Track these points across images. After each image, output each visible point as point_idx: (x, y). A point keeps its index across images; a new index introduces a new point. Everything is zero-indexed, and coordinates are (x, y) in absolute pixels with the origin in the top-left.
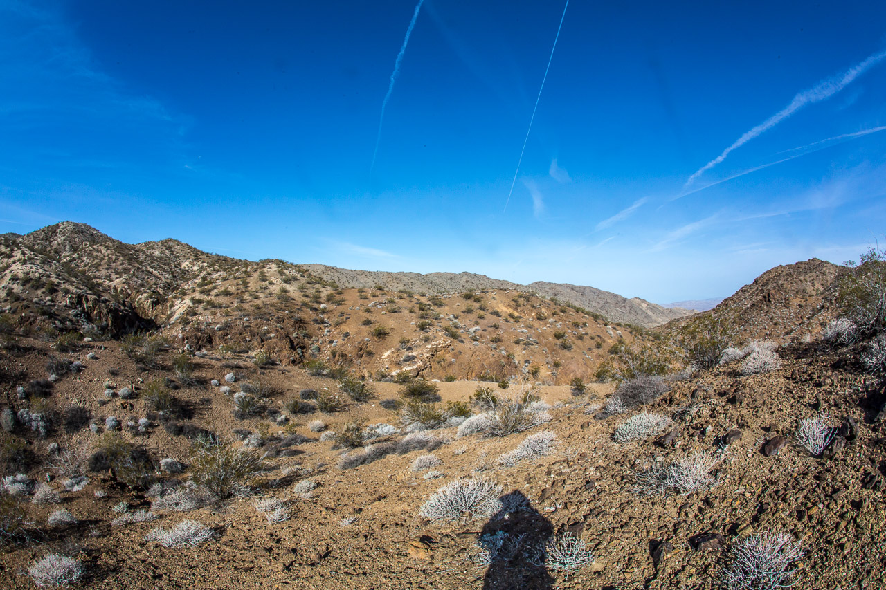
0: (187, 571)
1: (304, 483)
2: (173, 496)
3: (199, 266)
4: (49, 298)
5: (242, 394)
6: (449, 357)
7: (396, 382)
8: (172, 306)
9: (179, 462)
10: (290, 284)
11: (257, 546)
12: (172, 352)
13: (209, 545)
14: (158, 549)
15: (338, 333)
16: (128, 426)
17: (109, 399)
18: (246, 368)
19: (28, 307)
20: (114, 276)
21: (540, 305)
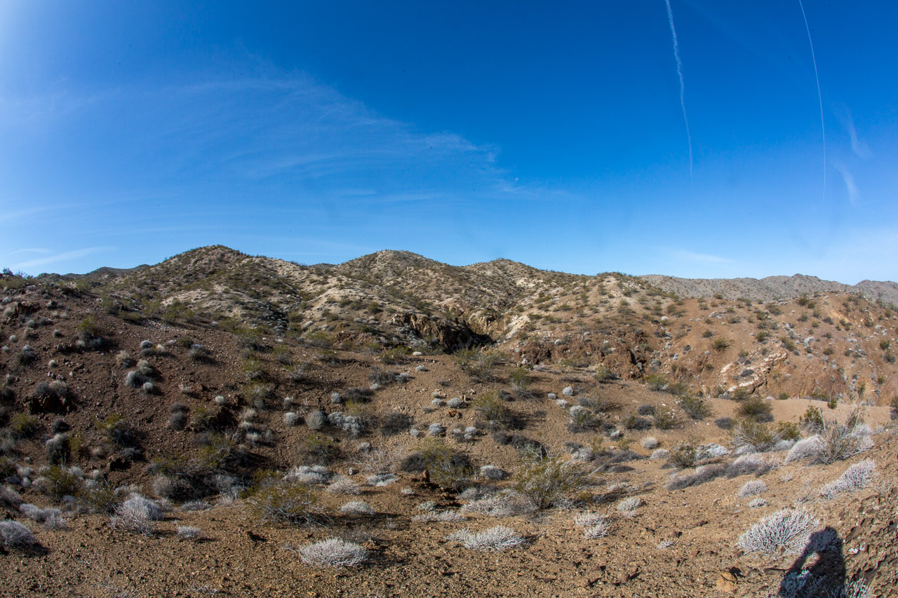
0: (483, 573)
1: (630, 501)
2: (487, 501)
3: (535, 283)
4: (372, 317)
5: (579, 407)
6: (784, 372)
7: (732, 399)
8: (509, 322)
9: (500, 470)
10: (630, 296)
11: (566, 559)
12: (509, 366)
13: (515, 552)
14: (458, 549)
15: (679, 347)
16: (453, 433)
17: (436, 407)
18: (585, 382)
19: (349, 325)
20: (443, 296)
21: (867, 308)
